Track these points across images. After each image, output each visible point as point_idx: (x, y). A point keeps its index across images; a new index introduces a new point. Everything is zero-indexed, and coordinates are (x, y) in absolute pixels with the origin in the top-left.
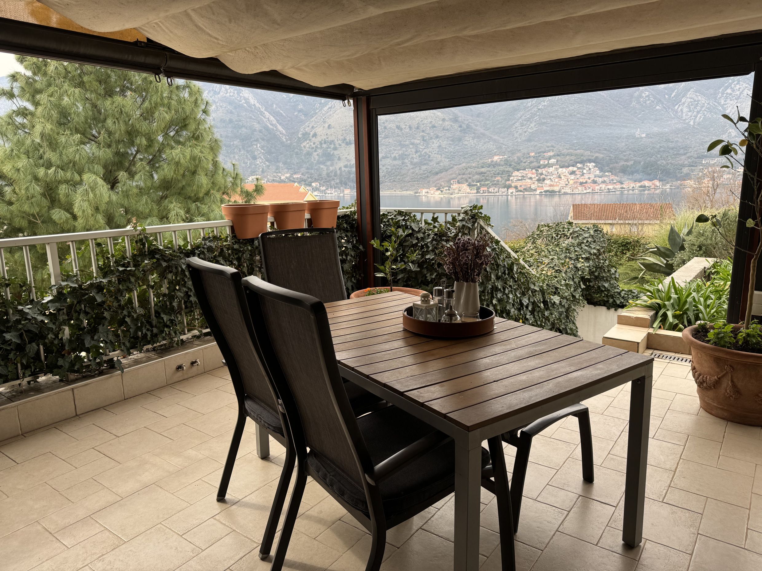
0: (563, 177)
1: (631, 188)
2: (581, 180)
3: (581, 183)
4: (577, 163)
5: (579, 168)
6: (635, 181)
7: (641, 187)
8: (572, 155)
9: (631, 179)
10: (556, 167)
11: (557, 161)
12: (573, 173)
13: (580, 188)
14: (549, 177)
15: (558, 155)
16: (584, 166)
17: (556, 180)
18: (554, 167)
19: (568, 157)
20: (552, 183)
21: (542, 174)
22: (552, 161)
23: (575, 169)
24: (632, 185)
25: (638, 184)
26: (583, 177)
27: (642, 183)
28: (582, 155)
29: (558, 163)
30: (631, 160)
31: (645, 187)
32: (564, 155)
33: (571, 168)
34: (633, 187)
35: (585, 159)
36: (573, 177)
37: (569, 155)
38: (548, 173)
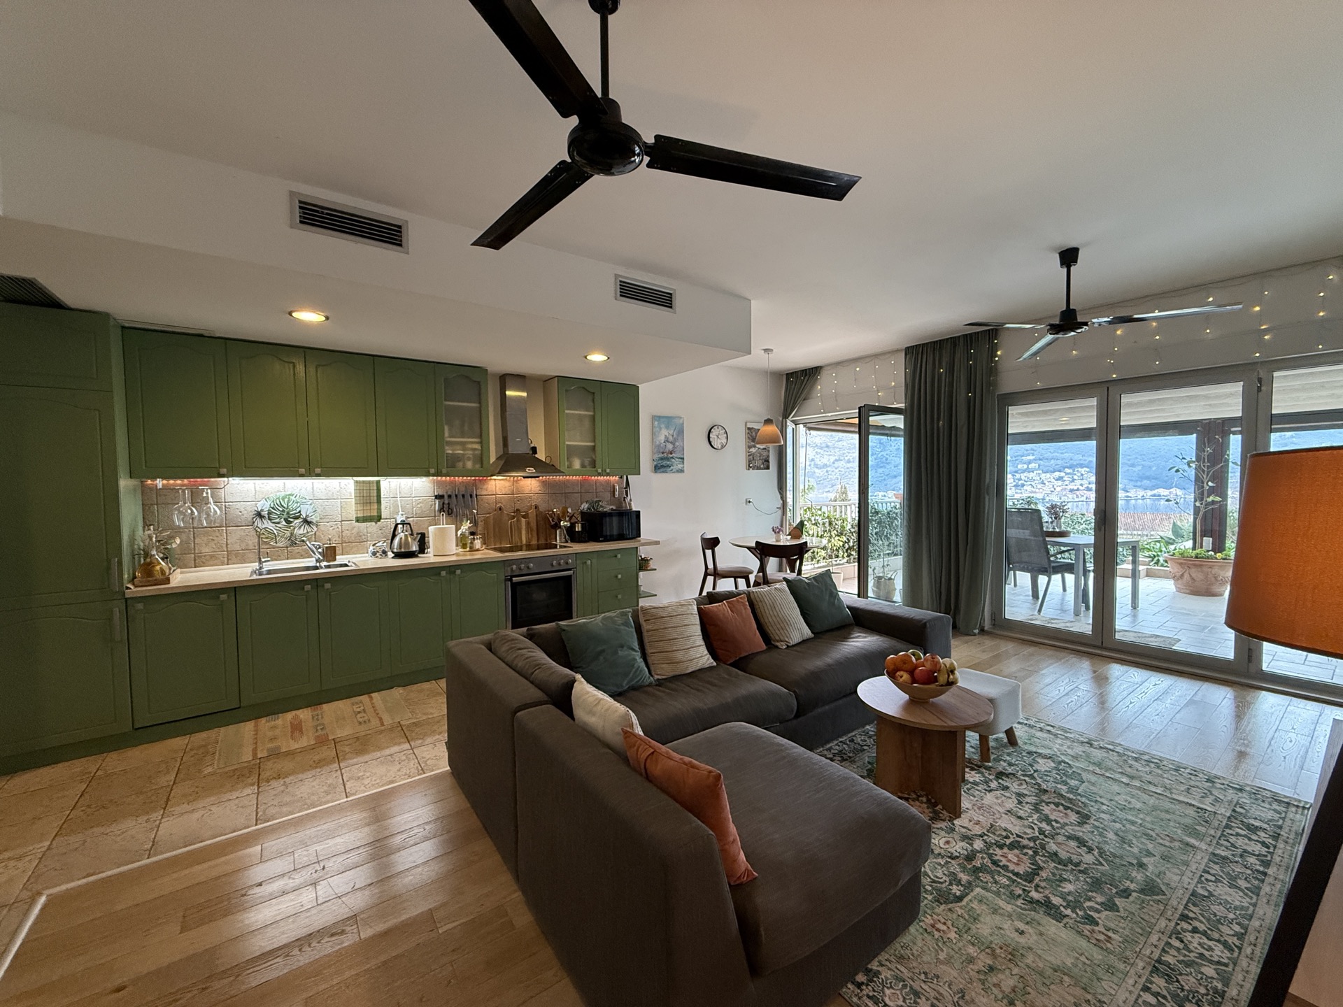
0: (1047, 484)
1: (1139, 497)
2: (1072, 487)
3: (1071, 491)
4: (1064, 468)
5: (1067, 474)
6: (1146, 489)
7: (1154, 495)
8: (1057, 459)
9: (1139, 487)
10: (1038, 472)
11: (1039, 466)
12: (1060, 479)
13: (1070, 496)
14: (1029, 483)
15: (1040, 460)
16: (1074, 471)
17: (1039, 487)
18: (1035, 472)
19: (1052, 462)
20: (1034, 490)
21: (1020, 479)
22: (1032, 466)
23: (1062, 474)
24: (1141, 493)
25: (1150, 493)
26: (1073, 483)
27: (1155, 492)
28: (1072, 460)
29: (1041, 467)
30: (1139, 465)
31: (1159, 496)
32: (1047, 459)
33: (1057, 474)
34: (1143, 496)
35: (1075, 463)
36: (1060, 483)
37: (1054, 459)
38: (1028, 478)
